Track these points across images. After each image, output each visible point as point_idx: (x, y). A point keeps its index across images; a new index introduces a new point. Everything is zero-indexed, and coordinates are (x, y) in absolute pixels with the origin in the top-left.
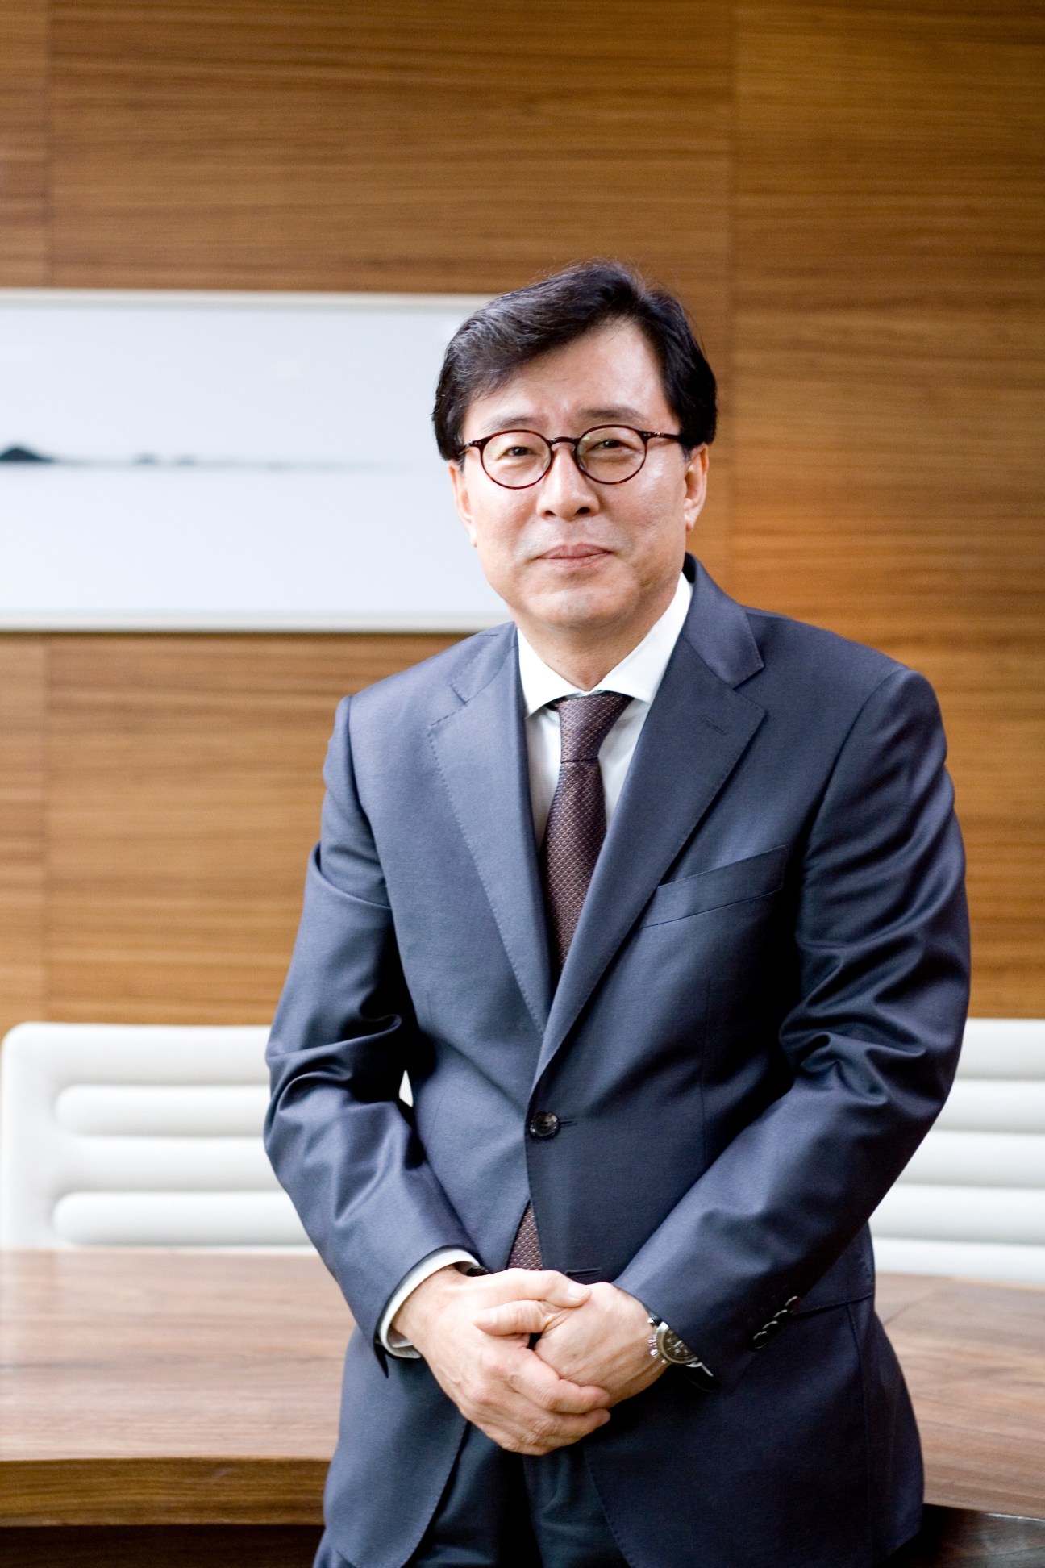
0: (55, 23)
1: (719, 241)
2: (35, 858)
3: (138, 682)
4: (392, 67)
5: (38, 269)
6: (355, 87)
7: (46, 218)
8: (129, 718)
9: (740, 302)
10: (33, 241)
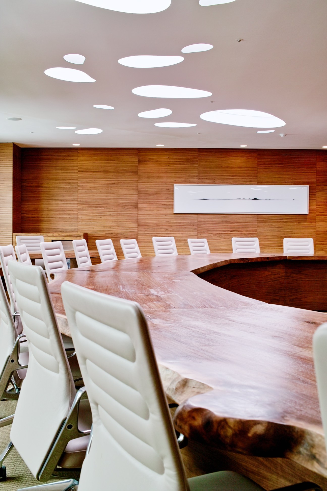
0: (258, 161)
1: (315, 180)
2: (256, 234)
3: (265, 219)
4: (287, 165)
5: (257, 183)
6: (284, 167)
7: (257, 178)
8: (264, 222)
9: (317, 185)
10: (256, 180)
